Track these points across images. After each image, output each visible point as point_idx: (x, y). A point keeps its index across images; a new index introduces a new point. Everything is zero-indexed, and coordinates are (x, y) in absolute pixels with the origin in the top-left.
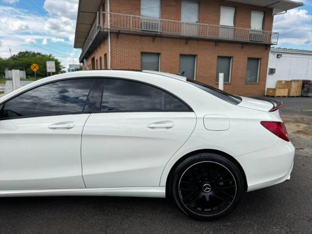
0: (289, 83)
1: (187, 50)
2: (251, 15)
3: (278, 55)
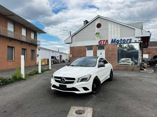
0: (45, 60)
1: (10, 44)
2: (31, 33)
3: (39, 49)
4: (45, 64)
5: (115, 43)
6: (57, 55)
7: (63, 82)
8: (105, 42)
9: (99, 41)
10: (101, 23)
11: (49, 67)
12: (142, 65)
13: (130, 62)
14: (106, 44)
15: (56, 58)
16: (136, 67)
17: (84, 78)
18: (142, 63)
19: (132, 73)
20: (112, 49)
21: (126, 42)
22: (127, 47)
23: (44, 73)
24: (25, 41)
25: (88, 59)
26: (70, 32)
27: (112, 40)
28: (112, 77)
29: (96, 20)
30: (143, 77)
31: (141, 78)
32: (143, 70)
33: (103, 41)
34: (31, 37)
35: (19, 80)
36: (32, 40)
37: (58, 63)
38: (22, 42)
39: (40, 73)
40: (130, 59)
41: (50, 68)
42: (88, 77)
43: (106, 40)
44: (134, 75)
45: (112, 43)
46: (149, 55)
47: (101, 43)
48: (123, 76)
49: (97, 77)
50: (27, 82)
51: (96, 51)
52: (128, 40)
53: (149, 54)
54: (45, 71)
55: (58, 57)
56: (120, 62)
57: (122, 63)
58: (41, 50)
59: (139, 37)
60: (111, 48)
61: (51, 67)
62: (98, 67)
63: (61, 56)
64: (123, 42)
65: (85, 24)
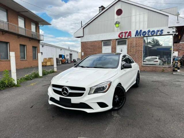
1: (3, 39)
2: (31, 24)
3: (43, 46)
4: (51, 64)
5: (140, 35)
6: (66, 54)
7: (65, 93)
8: (127, 34)
9: (119, 33)
10: (122, 9)
11: (55, 68)
12: (175, 65)
13: (157, 61)
14: (129, 37)
15: (65, 57)
16: (167, 67)
17: (100, 86)
18: (176, 62)
19: (163, 75)
20: (136, 44)
21: (155, 34)
22: (151, 42)
23: (47, 77)
24: (24, 34)
25: (104, 57)
26: (81, 22)
27: (137, 32)
28: (139, 81)
29: (115, 5)
30: (179, 81)
31: (177, 83)
32: (177, 71)
33: (125, 33)
34: (31, 29)
35: (8, 87)
36: (32, 33)
37: (68, 63)
38: (19, 36)
39: (41, 77)
40: (158, 57)
41: (55, 70)
42: (106, 85)
43: (128, 32)
44: (166, 79)
45: (137, 36)
46: (178, 53)
47: (122, 35)
48: (152, 80)
49: (120, 84)
50: (20, 90)
51: (115, 47)
52: (158, 31)
53: (178, 51)
54: (48, 73)
55: (67, 55)
56: (145, 62)
57: (147, 63)
58: (45, 46)
59: (174, 27)
60: (134, 43)
61: (57, 68)
62: (122, 69)
63: (71, 55)
64: (151, 34)
65: (101, 10)
